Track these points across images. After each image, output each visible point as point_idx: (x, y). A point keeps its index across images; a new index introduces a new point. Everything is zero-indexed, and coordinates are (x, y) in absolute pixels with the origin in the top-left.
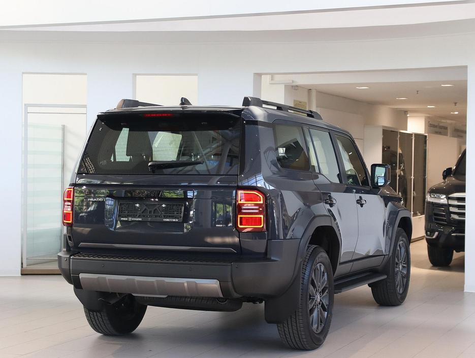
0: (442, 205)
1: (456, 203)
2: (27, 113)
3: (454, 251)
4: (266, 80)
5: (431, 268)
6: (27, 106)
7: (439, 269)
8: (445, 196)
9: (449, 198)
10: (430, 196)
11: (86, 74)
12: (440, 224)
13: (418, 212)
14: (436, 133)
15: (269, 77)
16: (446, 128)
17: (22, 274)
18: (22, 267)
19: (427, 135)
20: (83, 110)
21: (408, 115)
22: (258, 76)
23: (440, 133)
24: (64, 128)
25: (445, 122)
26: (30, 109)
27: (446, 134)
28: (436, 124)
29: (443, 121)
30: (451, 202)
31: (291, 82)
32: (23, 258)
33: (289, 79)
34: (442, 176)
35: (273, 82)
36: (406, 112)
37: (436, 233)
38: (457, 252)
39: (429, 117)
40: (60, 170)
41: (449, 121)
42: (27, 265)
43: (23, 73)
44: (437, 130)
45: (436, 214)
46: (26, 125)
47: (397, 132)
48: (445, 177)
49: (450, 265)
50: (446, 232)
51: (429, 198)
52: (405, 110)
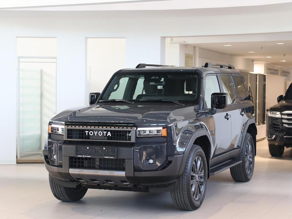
0: (278, 118)
1: (286, 117)
2: (19, 62)
3: (285, 147)
4: (168, 41)
5: (271, 158)
6: (19, 58)
7: (276, 158)
8: (279, 113)
9: (282, 114)
10: (270, 112)
11: (56, 38)
12: (276, 130)
13: (260, 123)
14: (271, 73)
15: (169, 39)
16: (277, 70)
17: (17, 163)
18: (17, 158)
19: (266, 74)
20: (54, 60)
21: (254, 63)
22: (164, 38)
23: (274, 74)
24: (41, 72)
25: (277, 67)
26: (21, 60)
27: (277, 74)
28: (271, 68)
29: (275, 66)
30: (283, 117)
31: (184, 42)
32: (17, 152)
33: (182, 40)
34: (277, 101)
35: (172, 42)
36: (253, 61)
37: (274, 136)
38: (287, 147)
39: (267, 64)
40: (40, 98)
41: (279, 66)
42: (20, 157)
43: (17, 37)
44: (272, 71)
45: (274, 124)
46: (19, 70)
47: (248, 73)
48: (279, 101)
49: (283, 156)
50: (280, 136)
51: (269, 114)
52: (253, 59)
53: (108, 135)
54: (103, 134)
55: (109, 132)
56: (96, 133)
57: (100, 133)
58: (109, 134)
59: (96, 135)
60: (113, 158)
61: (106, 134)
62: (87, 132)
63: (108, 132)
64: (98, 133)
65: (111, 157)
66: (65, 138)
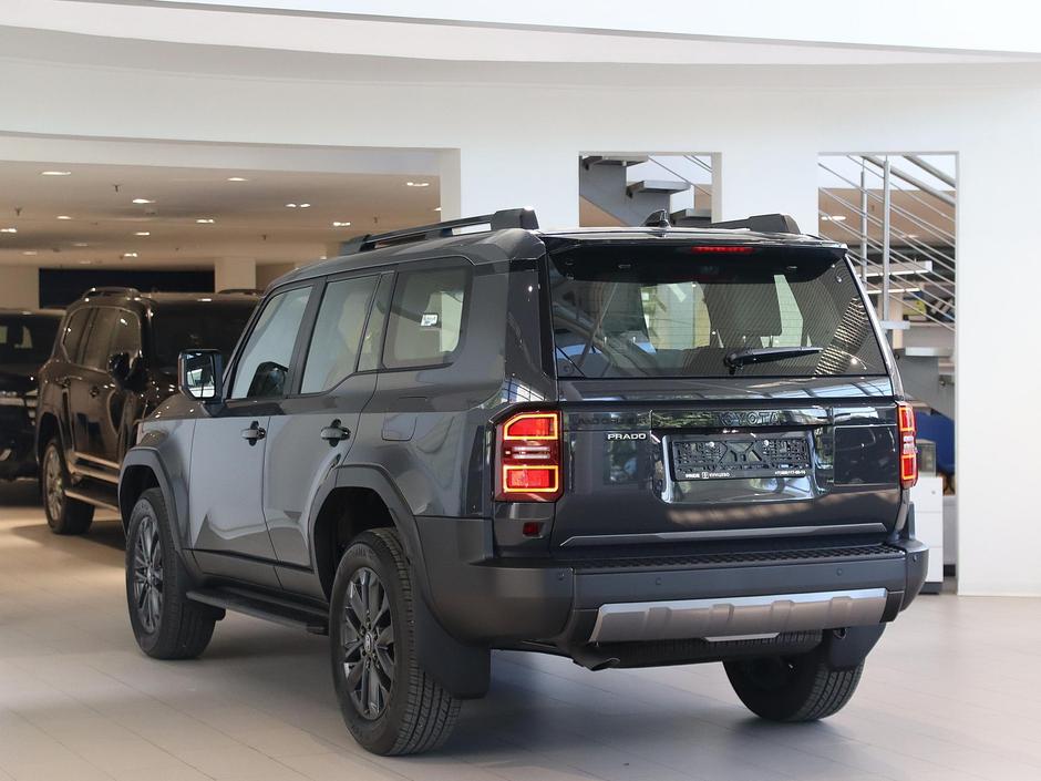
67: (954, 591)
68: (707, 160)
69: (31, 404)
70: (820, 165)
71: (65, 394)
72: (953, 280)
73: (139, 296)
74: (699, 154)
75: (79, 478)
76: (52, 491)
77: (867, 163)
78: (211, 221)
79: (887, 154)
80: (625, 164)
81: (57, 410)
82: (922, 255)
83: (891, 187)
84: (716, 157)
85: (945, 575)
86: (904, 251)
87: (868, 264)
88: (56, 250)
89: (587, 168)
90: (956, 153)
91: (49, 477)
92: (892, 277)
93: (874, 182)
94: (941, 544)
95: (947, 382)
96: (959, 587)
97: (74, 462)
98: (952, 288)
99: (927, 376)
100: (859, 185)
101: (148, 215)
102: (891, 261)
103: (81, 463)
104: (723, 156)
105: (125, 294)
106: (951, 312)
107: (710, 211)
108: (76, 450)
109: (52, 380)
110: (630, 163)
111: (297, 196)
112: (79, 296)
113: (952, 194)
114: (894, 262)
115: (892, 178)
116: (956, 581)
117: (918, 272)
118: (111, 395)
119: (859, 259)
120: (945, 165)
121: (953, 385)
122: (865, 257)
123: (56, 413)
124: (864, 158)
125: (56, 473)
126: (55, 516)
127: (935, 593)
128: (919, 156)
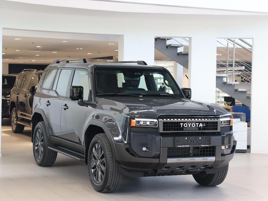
53: (199, 126)
54: (196, 125)
55: (201, 124)
56: (190, 125)
57: (193, 125)
58: (201, 125)
59: (189, 126)
60: (208, 146)
61: (198, 125)
62: (182, 124)
63: (199, 124)
64: (191, 124)
65: (207, 146)
66: (161, 130)
67: (250, 152)
68: (188, 39)
69: (7, 99)
70: (217, 41)
71: (17, 96)
72: (251, 72)
73: (38, 72)
74: (186, 37)
75: (21, 118)
76: (13, 122)
77: (229, 41)
78: (56, 52)
79: (234, 38)
80: (166, 39)
81: (15, 100)
82: (243, 65)
83: (235, 47)
84: (190, 38)
85: (247, 148)
86: (238, 64)
87: (229, 67)
88: (14, 59)
89: (156, 40)
90: (253, 39)
91: (12, 118)
92: (235, 70)
93: (231, 45)
94: (247, 140)
95: (249, 98)
96: (251, 151)
97: (20, 114)
98: (251, 74)
99: (244, 96)
100: (227, 46)
101: (40, 50)
102: (235, 66)
103: (22, 114)
104: (192, 38)
105: (34, 71)
106: (250, 80)
107: (188, 52)
108: (20, 111)
109: (14, 93)
110: (168, 39)
111: (79, 46)
112: (21, 71)
113: (251, 49)
114: (236, 66)
115: (236, 45)
116: (250, 150)
117: (242, 69)
118: (29, 97)
119: (226, 65)
120: (250, 41)
121: (250, 99)
122: (228, 65)
123: (15, 101)
124: (228, 39)
125: (15, 117)
126: (14, 129)
127: (245, 153)
128: (243, 39)
